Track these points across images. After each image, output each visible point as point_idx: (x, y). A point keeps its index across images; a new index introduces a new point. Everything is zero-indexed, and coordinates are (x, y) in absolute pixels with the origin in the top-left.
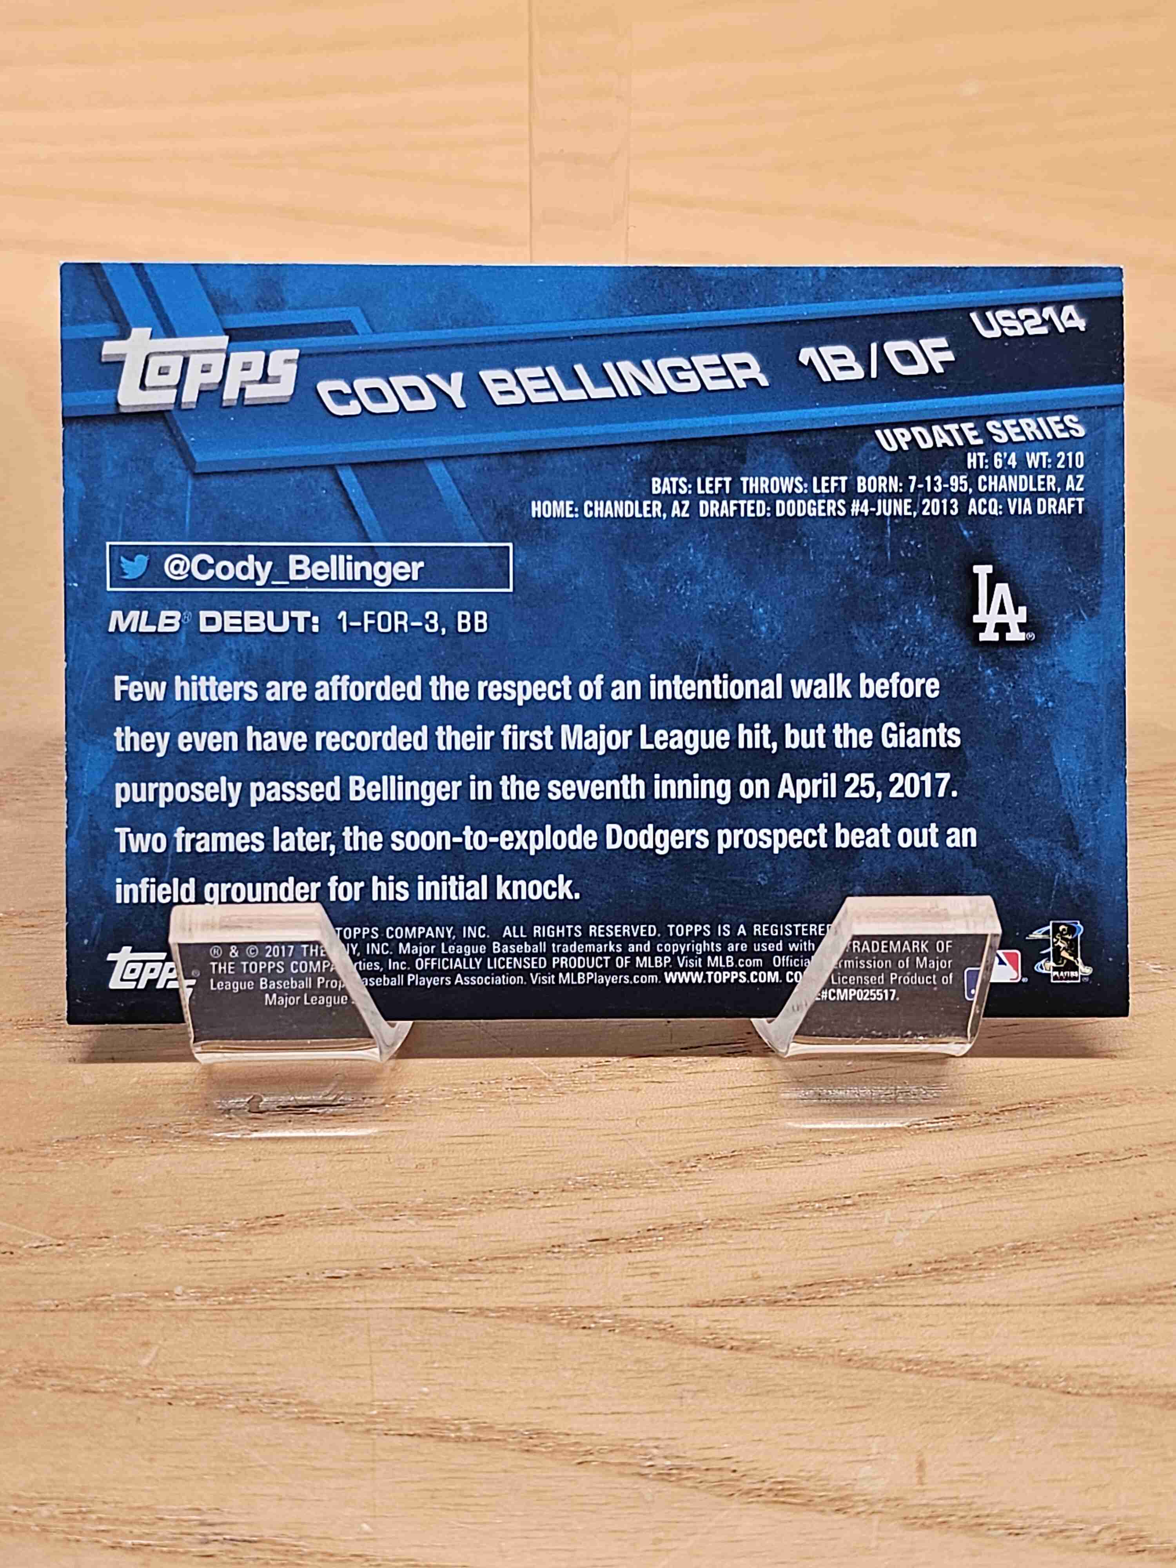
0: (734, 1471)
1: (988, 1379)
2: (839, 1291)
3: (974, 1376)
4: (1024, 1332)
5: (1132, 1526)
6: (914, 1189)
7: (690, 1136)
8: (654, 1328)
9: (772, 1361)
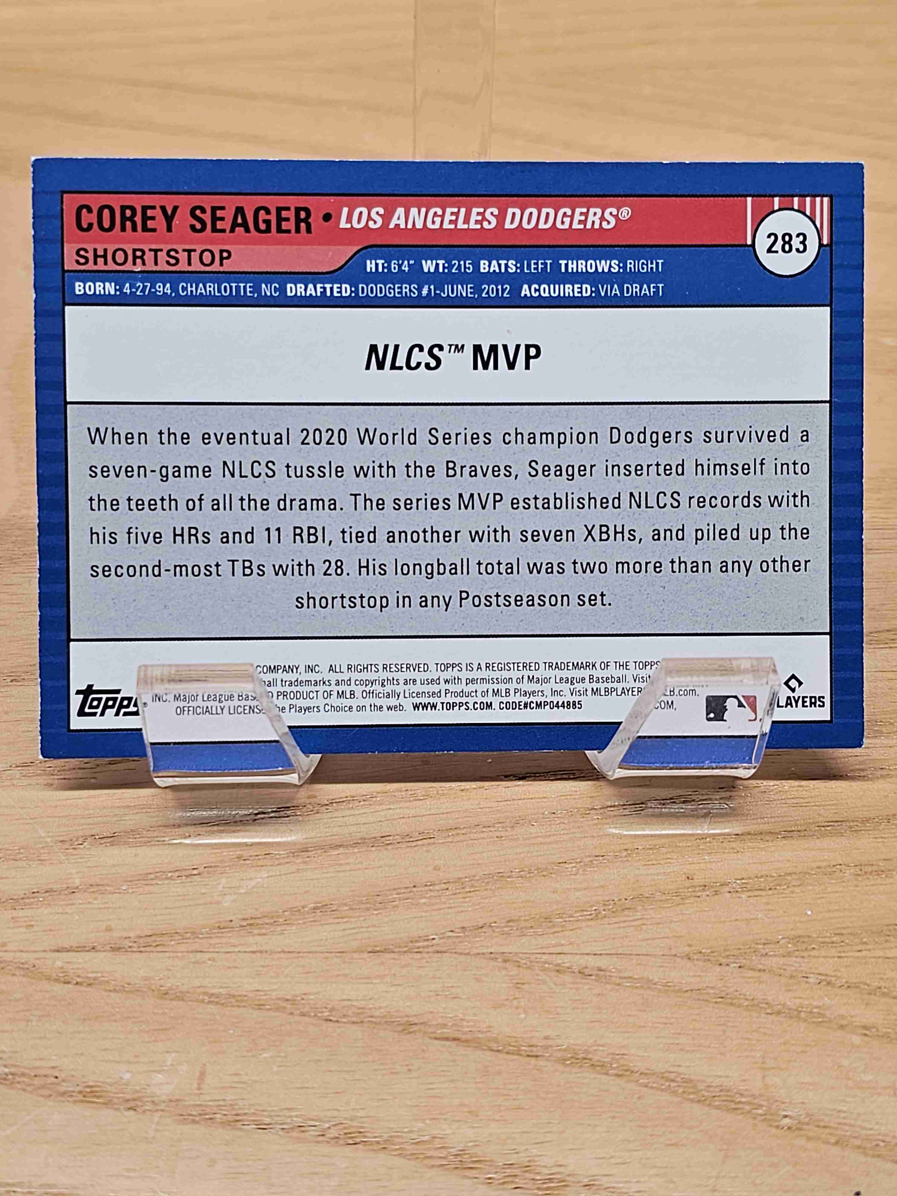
0: (56, 1077)
1: (270, 1009)
2: (171, 941)
3: (260, 1007)
4: (307, 973)
5: (355, 1124)
6: (248, 862)
7: (83, 821)
8: (19, 968)
9: (107, 994)
